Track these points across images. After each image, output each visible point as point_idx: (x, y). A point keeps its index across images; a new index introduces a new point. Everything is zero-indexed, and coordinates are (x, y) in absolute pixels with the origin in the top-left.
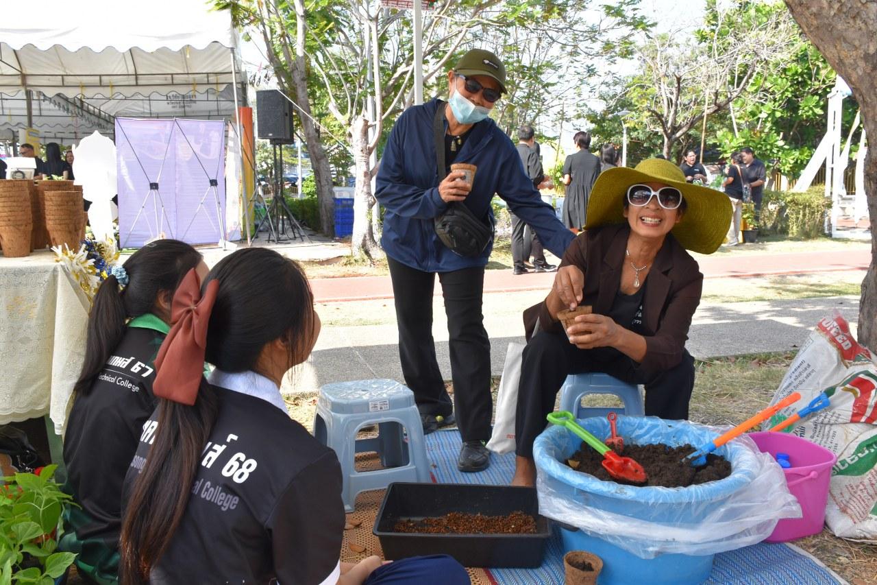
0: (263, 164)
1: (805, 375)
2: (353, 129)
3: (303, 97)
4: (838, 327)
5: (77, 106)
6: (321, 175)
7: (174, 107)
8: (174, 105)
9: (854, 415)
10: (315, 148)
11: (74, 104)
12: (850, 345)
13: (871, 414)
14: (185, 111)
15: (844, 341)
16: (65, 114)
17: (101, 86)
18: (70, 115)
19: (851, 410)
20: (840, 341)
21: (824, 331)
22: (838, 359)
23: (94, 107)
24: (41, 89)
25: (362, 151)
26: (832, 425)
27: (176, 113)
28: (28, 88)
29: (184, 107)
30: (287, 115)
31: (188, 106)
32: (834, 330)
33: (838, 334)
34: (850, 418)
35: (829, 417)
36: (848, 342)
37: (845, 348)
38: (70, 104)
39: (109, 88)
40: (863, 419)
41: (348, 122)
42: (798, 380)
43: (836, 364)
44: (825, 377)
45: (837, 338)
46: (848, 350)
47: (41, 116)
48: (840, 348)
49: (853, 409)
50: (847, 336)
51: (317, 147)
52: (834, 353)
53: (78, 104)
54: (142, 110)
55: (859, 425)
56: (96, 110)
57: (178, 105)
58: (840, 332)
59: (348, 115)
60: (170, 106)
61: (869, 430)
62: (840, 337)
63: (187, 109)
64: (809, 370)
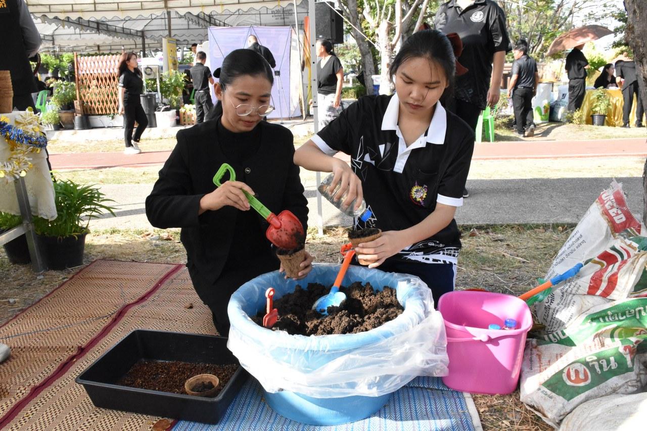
0: (353, 60)
1: (576, 244)
2: (379, 30)
3: (353, 7)
4: (614, 200)
5: (206, 21)
6: (366, 67)
7: (276, 19)
8: (277, 17)
9: (590, 288)
10: (361, 46)
11: (204, 20)
12: (624, 219)
13: (605, 289)
14: (284, 22)
15: (617, 214)
16: (197, 27)
17: (215, 5)
18: (200, 27)
19: (589, 282)
20: (613, 215)
21: (601, 204)
22: (607, 231)
23: (220, 21)
24: (176, 9)
25: (386, 47)
26: (574, 295)
27: (278, 23)
28: (169, 10)
29: (284, 18)
30: (333, 20)
31: (287, 18)
32: (609, 203)
33: (612, 207)
34: (587, 290)
35: (572, 287)
36: (622, 216)
37: (618, 222)
38: (200, 20)
39: (220, 7)
40: (599, 292)
41: (377, 25)
42: (570, 249)
43: (604, 237)
44: (590, 248)
45: (611, 212)
46: (621, 224)
47: (188, 29)
48: (611, 221)
49: (591, 283)
50: (622, 210)
51: (363, 46)
52: (604, 225)
53: (207, 19)
54: (255, 22)
55: (595, 298)
56: (221, 23)
57: (280, 18)
58: (615, 205)
59: (377, 18)
60: (274, 18)
61: (605, 303)
62: (615, 210)
63: (286, 20)
64: (581, 240)
